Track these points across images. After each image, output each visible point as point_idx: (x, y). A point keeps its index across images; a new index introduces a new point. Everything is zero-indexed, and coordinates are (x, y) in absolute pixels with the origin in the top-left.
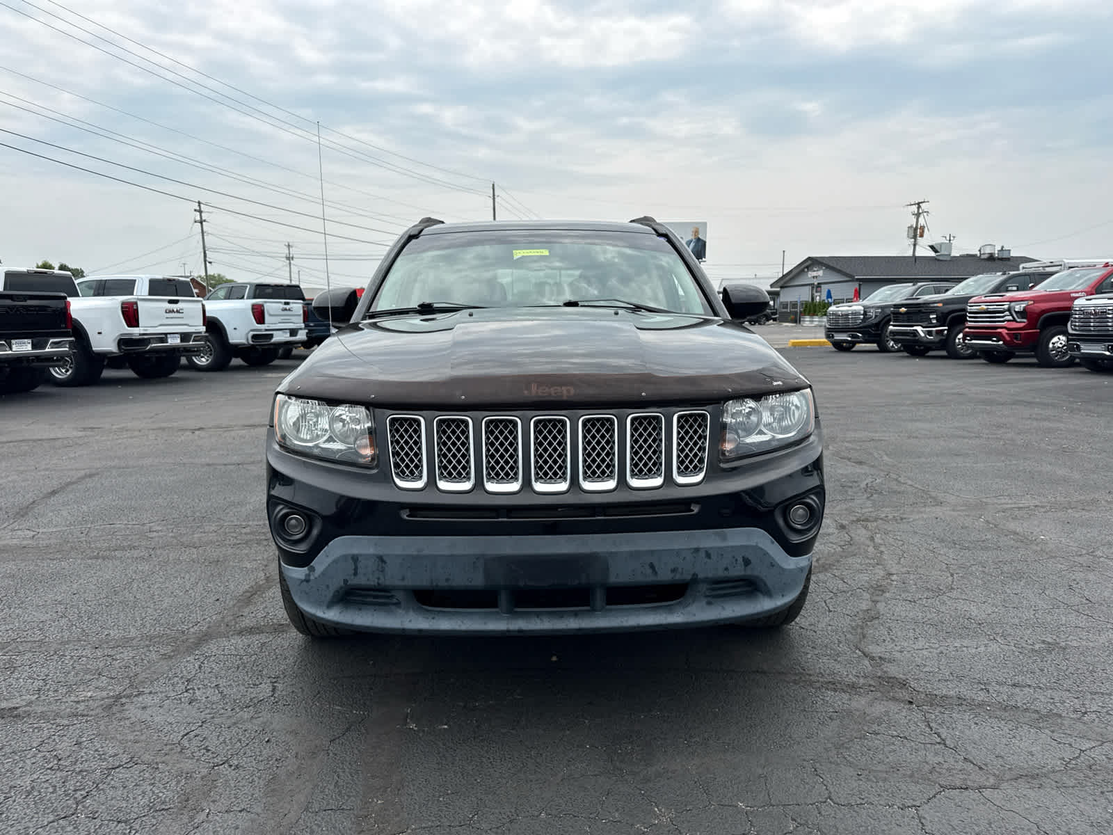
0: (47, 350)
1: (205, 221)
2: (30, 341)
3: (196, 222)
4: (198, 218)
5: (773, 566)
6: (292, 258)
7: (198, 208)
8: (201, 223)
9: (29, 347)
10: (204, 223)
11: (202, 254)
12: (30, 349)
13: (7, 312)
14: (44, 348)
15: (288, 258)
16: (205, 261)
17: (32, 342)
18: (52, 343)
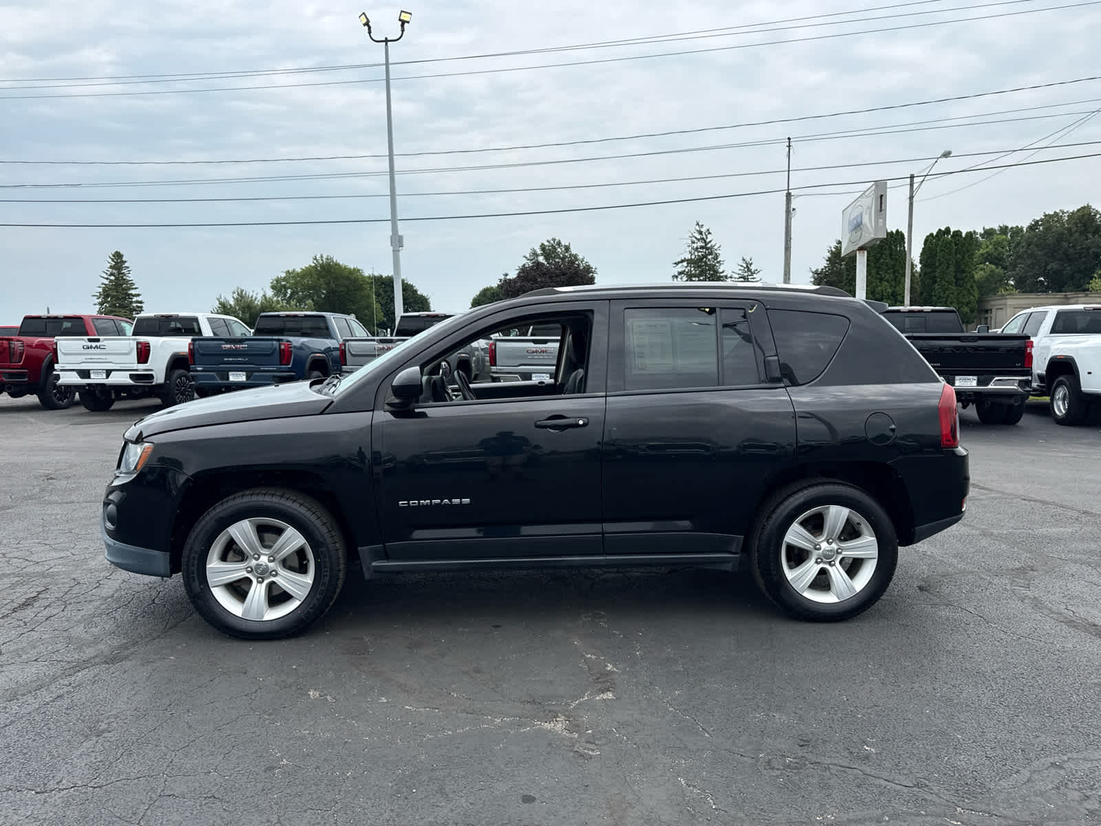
0: (989, 387)
2: (976, 378)
9: (974, 383)
12: (975, 385)
13: (953, 351)
14: (987, 385)
17: (978, 379)
18: (997, 380)
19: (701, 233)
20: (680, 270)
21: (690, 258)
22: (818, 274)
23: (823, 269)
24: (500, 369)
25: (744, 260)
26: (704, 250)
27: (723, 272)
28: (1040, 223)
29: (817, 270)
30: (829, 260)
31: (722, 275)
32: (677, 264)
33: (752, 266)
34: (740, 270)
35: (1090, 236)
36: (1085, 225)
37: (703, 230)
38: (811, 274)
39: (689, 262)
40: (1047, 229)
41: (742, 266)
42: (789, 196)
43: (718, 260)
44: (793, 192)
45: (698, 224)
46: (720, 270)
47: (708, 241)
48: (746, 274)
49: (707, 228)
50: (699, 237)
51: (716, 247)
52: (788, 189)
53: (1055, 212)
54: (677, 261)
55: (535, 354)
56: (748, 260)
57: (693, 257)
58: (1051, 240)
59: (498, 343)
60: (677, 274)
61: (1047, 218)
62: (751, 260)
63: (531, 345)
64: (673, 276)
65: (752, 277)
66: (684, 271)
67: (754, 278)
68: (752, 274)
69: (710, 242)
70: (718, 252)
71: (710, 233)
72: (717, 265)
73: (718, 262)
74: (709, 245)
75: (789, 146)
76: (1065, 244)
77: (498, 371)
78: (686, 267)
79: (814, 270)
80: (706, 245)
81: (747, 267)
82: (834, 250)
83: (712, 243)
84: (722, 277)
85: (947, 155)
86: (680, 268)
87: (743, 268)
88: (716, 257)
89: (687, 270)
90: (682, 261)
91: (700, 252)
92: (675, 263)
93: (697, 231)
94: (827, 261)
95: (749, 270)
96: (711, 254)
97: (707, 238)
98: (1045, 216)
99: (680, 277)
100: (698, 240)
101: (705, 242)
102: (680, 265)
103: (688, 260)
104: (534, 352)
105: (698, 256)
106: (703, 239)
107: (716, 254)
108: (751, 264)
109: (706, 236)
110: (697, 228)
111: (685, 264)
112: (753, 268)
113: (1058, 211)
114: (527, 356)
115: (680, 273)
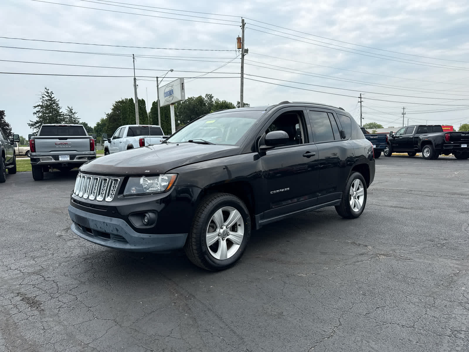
1: (362, 101)
3: (359, 102)
4: (360, 101)
5: (126, 234)
6: (405, 114)
7: (360, 97)
8: (361, 102)
10: (362, 102)
11: (360, 115)
15: (403, 114)
16: (361, 118)
19: (48, 93)
20: (37, 110)
21: (42, 104)
22: (109, 115)
23: (111, 113)
24: (38, 154)
25: (68, 107)
26: (51, 102)
27: (61, 112)
28: (187, 101)
29: (108, 114)
30: (113, 109)
31: (61, 113)
32: (35, 107)
33: (73, 110)
34: (67, 112)
35: (203, 106)
36: (201, 102)
37: (49, 91)
38: (106, 115)
39: (42, 106)
40: (190, 103)
41: (68, 110)
42: (135, 79)
43: (59, 106)
44: (137, 78)
45: (46, 88)
46: (60, 111)
47: (52, 97)
48: (70, 114)
49: (51, 91)
50: (47, 95)
51: (57, 100)
52: (135, 77)
53: (191, 97)
54: (35, 106)
55: (60, 145)
56: (70, 107)
57: (44, 104)
58: (191, 107)
59: (36, 140)
60: (36, 112)
61: (189, 99)
62: (72, 107)
63: (58, 140)
64: (34, 113)
65: (73, 115)
66: (40, 111)
67: (74, 116)
68: (74, 114)
69: (54, 97)
70: (58, 103)
71: (53, 93)
72: (58, 109)
73: (58, 108)
74: (53, 99)
75: (134, 58)
76: (196, 109)
77: (37, 155)
78: (41, 109)
79: (107, 114)
80: (51, 99)
81: (70, 111)
82: (115, 105)
83: (54, 98)
84: (61, 114)
85: (172, 71)
86: (37, 109)
87: (68, 111)
88: (57, 105)
89: (41, 110)
90: (38, 106)
91: (48, 102)
92: (34, 107)
93: (46, 92)
94: (112, 110)
95: (71, 112)
96: (54, 103)
97: (52, 96)
98: (188, 98)
99: (38, 113)
100: (47, 96)
101: (51, 97)
102: (37, 108)
103: (41, 106)
104: (60, 144)
105: (47, 104)
106: (49, 96)
107: (57, 104)
108: (72, 109)
109: (51, 94)
110: (46, 90)
111: (40, 107)
112: (73, 111)
113: (192, 97)
114: (56, 146)
115: (37, 112)
